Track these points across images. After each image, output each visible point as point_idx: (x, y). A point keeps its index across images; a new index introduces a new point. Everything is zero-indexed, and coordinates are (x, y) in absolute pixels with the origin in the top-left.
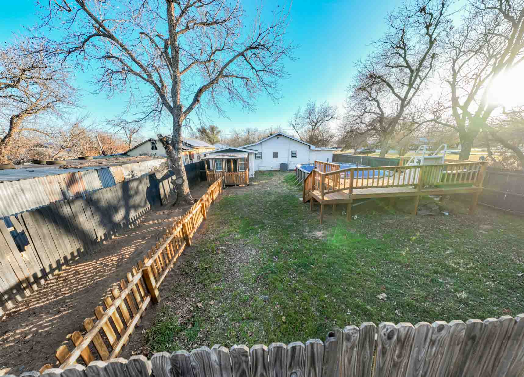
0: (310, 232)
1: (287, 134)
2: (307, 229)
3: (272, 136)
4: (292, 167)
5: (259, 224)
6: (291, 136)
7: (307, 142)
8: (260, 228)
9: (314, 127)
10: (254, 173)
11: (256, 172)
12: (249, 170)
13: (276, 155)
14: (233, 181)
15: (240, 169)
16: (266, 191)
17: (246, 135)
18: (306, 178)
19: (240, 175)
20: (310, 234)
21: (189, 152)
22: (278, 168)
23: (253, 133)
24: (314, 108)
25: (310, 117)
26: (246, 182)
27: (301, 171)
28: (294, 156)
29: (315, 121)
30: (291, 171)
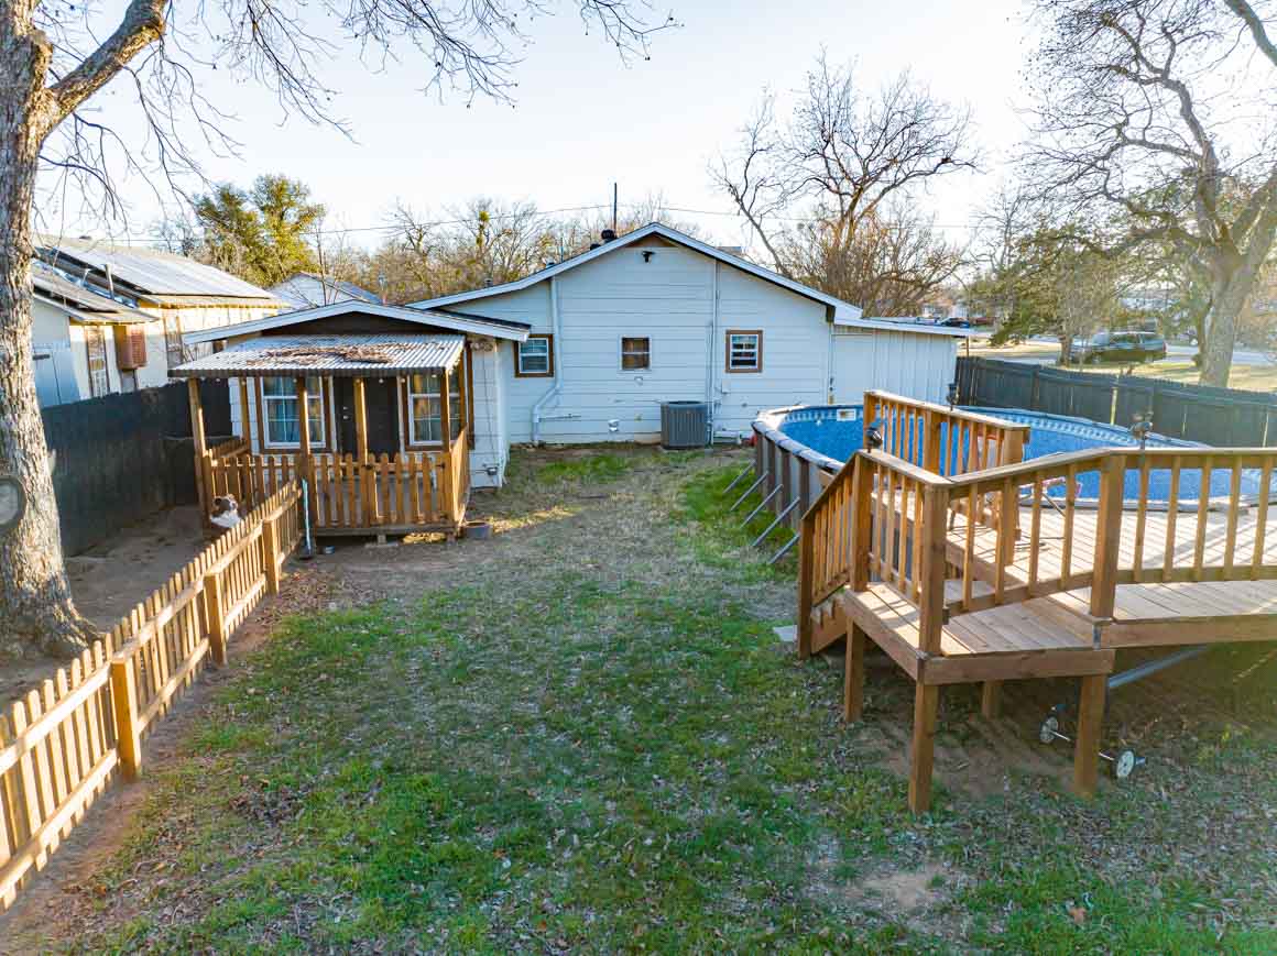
0: (846, 874)
1: (701, 236)
2: (827, 855)
3: (613, 245)
4: (731, 423)
5: (507, 820)
6: (721, 249)
7: (812, 281)
8: (512, 848)
9: (848, 200)
10: (502, 456)
11: (516, 451)
12: (471, 443)
13: (636, 353)
14: (368, 513)
15: (416, 439)
16: (569, 577)
17: (469, 235)
18: (814, 499)
19: (414, 470)
20: (852, 890)
21: (115, 325)
22: (648, 427)
23: (510, 222)
24: (844, 104)
25: (829, 151)
26: (447, 516)
27: (784, 451)
28: (744, 357)
29: (856, 169)
30: (725, 445)
